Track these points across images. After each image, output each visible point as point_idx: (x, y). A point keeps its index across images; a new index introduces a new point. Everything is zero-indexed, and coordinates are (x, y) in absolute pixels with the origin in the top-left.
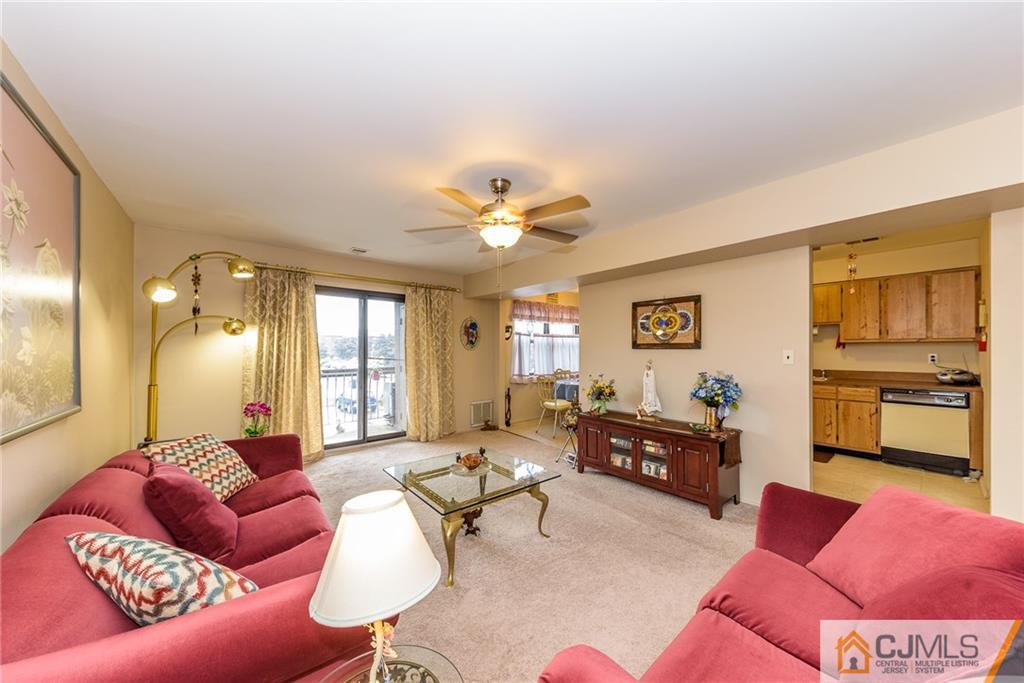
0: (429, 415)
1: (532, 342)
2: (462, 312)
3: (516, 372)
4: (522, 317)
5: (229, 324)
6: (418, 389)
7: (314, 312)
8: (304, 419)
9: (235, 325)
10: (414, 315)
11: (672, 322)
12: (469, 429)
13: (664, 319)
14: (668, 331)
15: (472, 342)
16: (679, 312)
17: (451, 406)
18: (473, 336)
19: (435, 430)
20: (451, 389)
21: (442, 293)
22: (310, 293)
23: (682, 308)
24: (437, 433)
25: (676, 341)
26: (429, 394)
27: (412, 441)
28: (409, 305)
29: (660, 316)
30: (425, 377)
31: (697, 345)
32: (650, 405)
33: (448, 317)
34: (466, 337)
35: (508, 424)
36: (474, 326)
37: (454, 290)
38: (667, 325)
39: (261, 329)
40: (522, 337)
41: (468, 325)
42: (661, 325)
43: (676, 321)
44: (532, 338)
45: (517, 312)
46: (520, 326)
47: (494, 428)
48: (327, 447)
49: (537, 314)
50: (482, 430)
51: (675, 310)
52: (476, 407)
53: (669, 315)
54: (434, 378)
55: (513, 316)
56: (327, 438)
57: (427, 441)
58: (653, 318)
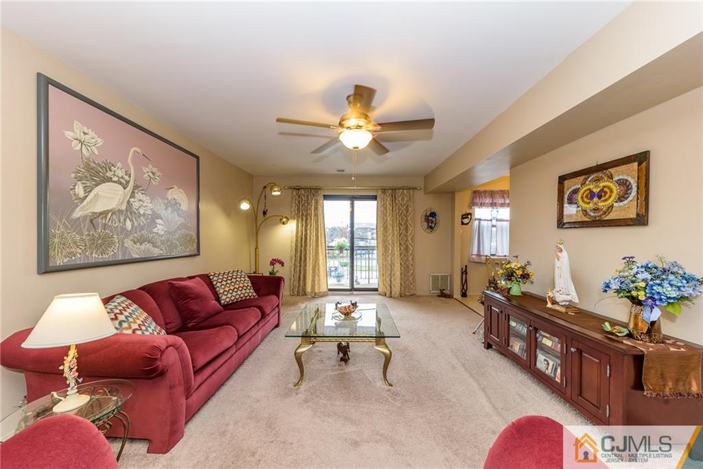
0: (392, 279)
1: (493, 226)
2: (423, 204)
3: (475, 252)
4: (482, 205)
5: (281, 219)
6: (385, 260)
7: (323, 211)
8: (317, 272)
9: (284, 220)
10: (382, 209)
11: (606, 193)
12: (427, 294)
13: (596, 190)
14: (601, 204)
15: (431, 227)
16: (616, 178)
17: (412, 274)
18: (432, 222)
19: (397, 289)
20: (411, 262)
21: (405, 191)
22: (321, 199)
23: (619, 173)
24: (398, 293)
25: (612, 216)
26: (392, 265)
27: (381, 295)
28: (379, 202)
29: (591, 187)
30: (390, 252)
31: (641, 220)
32: (564, 292)
33: (410, 209)
34: (426, 224)
35: (464, 295)
36: (433, 215)
37: (414, 189)
38: (600, 197)
39: (298, 221)
40: (482, 222)
41: (428, 214)
42: (592, 198)
43: (612, 191)
44: (494, 222)
45: (477, 201)
46: (480, 213)
47: (450, 296)
48: (330, 290)
49: (501, 201)
50: (438, 296)
51: (611, 177)
52: (435, 278)
53: (602, 184)
54: (397, 253)
55: (473, 204)
56: (330, 285)
57: (391, 297)
58: (582, 191)
